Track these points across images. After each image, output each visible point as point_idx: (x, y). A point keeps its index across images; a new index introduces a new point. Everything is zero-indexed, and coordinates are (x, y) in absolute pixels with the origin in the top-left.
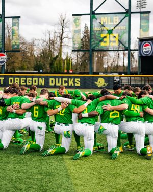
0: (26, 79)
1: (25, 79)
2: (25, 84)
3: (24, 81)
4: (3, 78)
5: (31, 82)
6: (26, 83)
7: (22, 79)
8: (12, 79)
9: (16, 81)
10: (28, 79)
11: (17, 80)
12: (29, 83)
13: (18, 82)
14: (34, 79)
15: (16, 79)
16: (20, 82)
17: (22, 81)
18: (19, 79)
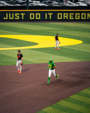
0: (75, 14)
1: (73, 14)
2: (73, 18)
3: (72, 16)
4: (52, 14)
5: (79, 16)
6: (75, 18)
7: (70, 14)
8: (61, 14)
9: (64, 16)
10: (76, 14)
11: (66, 15)
12: (77, 17)
13: (67, 17)
14: (82, 14)
15: (64, 14)
16: (69, 17)
17: (70, 16)
18: (67, 14)
